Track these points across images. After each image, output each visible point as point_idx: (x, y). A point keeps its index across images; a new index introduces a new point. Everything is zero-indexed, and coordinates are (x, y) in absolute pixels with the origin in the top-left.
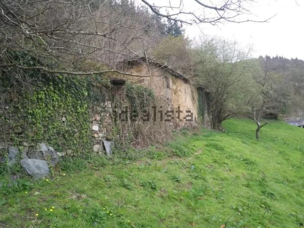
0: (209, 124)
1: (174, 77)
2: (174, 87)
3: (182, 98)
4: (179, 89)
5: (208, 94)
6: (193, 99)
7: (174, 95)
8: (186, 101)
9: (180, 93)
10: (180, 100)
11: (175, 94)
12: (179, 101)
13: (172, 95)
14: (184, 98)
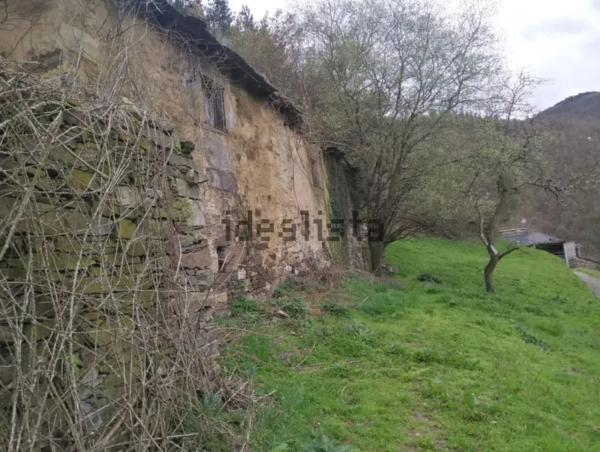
0: (360, 254)
1: (243, 94)
2: (248, 132)
3: (277, 175)
4: (264, 140)
5: (352, 171)
6: (315, 184)
7: (244, 159)
8: (292, 188)
9: (270, 155)
10: (274, 183)
11: (251, 156)
12: (267, 187)
13: (239, 158)
14: (285, 176)
